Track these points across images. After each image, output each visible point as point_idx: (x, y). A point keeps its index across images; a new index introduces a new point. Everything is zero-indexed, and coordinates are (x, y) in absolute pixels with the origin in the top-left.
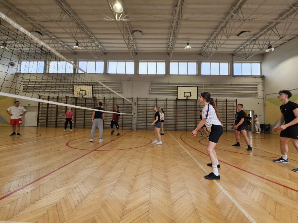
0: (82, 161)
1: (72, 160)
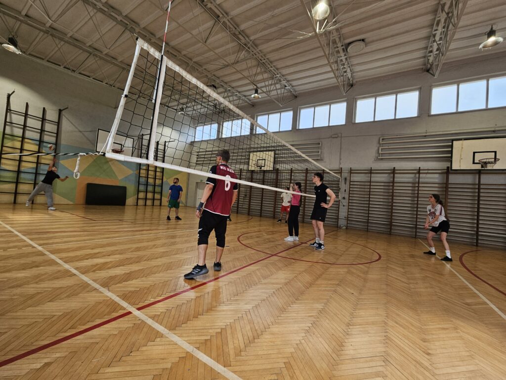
0: (257, 270)
1: (244, 265)
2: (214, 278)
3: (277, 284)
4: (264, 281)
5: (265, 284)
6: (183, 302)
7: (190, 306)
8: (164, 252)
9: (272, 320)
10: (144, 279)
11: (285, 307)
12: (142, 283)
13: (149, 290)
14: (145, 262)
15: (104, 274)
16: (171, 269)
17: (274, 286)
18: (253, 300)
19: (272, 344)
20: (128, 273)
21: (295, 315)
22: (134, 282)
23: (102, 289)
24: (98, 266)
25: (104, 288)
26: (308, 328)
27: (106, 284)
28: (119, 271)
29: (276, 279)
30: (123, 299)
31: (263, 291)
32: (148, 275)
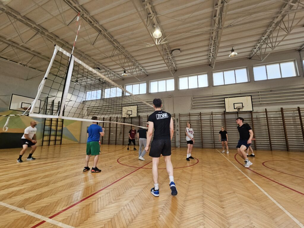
0: (131, 178)
1: (123, 177)
2: (103, 188)
3: (143, 185)
4: (135, 185)
8: (66, 176)
9: (142, 206)
10: (53, 196)
11: (149, 198)
12: (52, 199)
13: (57, 203)
14: (53, 185)
15: (19, 198)
16: (73, 187)
17: (142, 186)
18: (130, 197)
19: (143, 221)
20: (40, 194)
22: (45, 200)
23: (19, 209)
24: (14, 193)
25: (21, 208)
26: (163, 207)
27: (22, 205)
28: (32, 194)
29: (143, 182)
30: (38, 213)
31: (136, 190)
32: (56, 193)
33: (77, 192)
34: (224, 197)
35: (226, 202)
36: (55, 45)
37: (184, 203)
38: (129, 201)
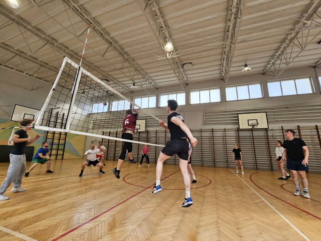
0: (138, 199)
1: (129, 198)
2: (107, 209)
3: (152, 207)
4: (143, 207)
5: (144, 208)
6: (84, 231)
7: (91, 233)
8: (67, 195)
9: (151, 232)
10: (51, 218)
11: (158, 222)
12: (51, 221)
13: (56, 226)
14: (52, 205)
15: (15, 220)
16: (74, 207)
17: (150, 209)
18: (137, 221)
20: (37, 216)
21: (165, 227)
22: (43, 222)
23: (13, 233)
24: (9, 213)
25: (15, 231)
26: (174, 234)
27: (17, 228)
28: (29, 215)
29: (151, 204)
30: (34, 238)
31: (143, 213)
32: (55, 214)
33: (79, 214)
34: (242, 224)
35: (244, 229)
36: (64, 57)
37: (197, 229)
38: (136, 225)
